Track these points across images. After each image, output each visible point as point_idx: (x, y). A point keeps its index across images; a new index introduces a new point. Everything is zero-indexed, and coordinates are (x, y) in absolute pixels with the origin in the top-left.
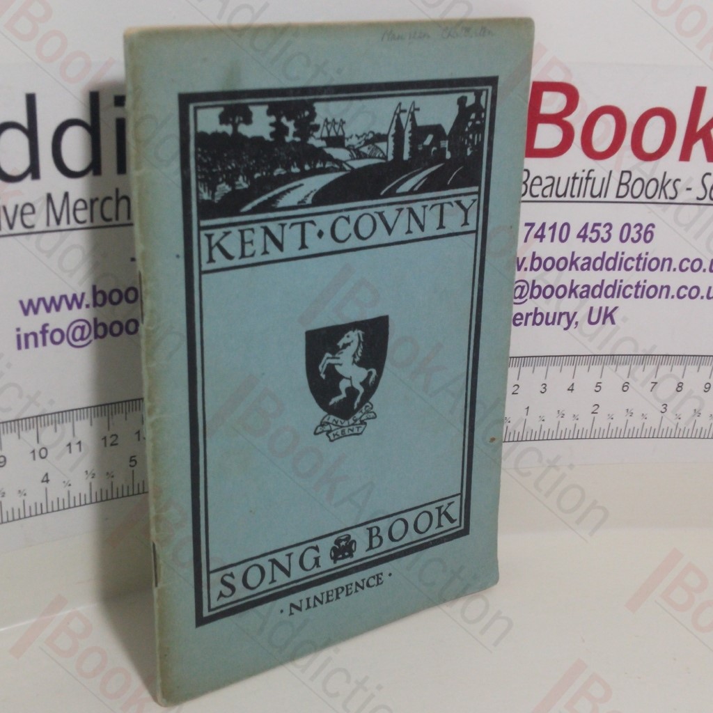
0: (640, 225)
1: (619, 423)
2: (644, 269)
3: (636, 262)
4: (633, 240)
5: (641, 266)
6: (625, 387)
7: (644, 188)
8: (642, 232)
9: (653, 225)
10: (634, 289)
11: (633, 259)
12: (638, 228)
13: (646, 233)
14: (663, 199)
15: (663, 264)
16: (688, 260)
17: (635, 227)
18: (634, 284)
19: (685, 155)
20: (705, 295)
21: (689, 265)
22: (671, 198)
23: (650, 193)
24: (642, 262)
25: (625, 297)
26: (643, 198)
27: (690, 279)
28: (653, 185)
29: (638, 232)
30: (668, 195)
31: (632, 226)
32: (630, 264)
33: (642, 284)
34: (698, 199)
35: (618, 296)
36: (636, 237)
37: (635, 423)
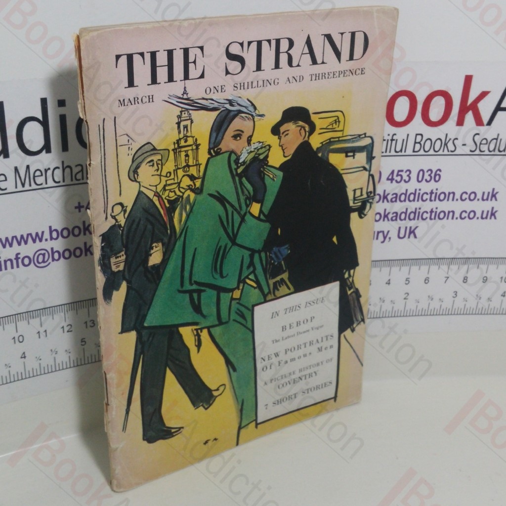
0: (431, 170)
1: (423, 305)
2: (435, 200)
3: (429, 195)
4: (426, 180)
5: (433, 198)
6: (427, 280)
7: (433, 145)
8: (433, 175)
9: (440, 170)
10: (429, 214)
11: (427, 194)
12: (429, 172)
13: (436, 175)
14: (446, 152)
15: (449, 196)
16: (466, 193)
17: (427, 171)
18: (429, 210)
19: (460, 122)
20: (480, 216)
21: (467, 196)
22: (452, 151)
23: (437, 148)
24: (433, 196)
25: (423, 219)
26: (432, 152)
27: (468, 206)
28: (438, 143)
29: (430, 175)
30: (450, 149)
31: (425, 171)
32: (425, 197)
33: (434, 210)
34: (471, 151)
35: (418, 219)
36: (428, 178)
37: (435, 305)
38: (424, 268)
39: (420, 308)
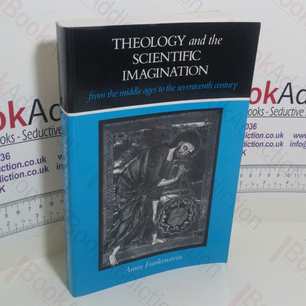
0: (252, 124)
1: (249, 187)
2: (254, 138)
3: (251, 135)
4: (250, 128)
5: (253, 137)
6: (250, 176)
7: (253, 112)
8: (253, 126)
9: (256, 124)
10: (251, 144)
11: (250, 135)
12: (251, 125)
13: (254, 126)
14: (259, 116)
15: (260, 136)
16: (269, 134)
17: (250, 124)
18: (251, 142)
19: (265, 102)
20: (275, 145)
21: (269, 136)
22: (261, 115)
23: (254, 114)
24: (253, 135)
25: (248, 146)
26: (252, 116)
27: (269, 140)
28: (255, 112)
29: (251, 126)
30: (260, 114)
31: (249, 124)
32: (249, 136)
33: (254, 142)
34: (270, 115)
35: (246, 147)
36: (251, 127)
37: (255, 187)
38: (249, 170)
39: (247, 188)
